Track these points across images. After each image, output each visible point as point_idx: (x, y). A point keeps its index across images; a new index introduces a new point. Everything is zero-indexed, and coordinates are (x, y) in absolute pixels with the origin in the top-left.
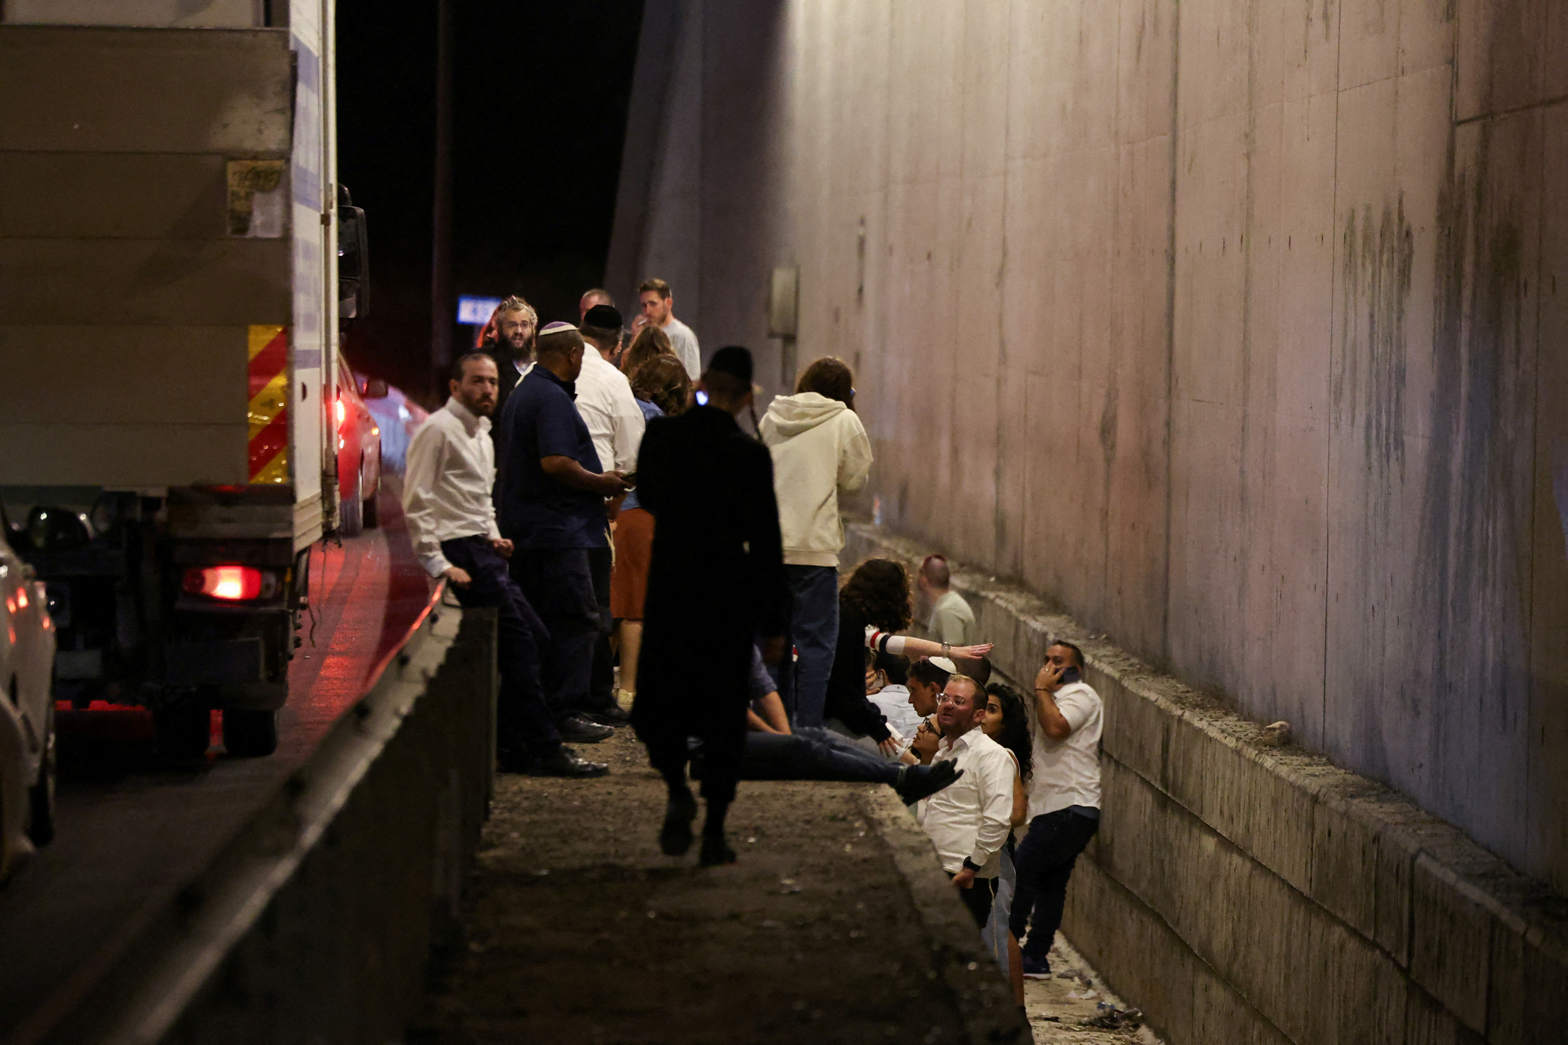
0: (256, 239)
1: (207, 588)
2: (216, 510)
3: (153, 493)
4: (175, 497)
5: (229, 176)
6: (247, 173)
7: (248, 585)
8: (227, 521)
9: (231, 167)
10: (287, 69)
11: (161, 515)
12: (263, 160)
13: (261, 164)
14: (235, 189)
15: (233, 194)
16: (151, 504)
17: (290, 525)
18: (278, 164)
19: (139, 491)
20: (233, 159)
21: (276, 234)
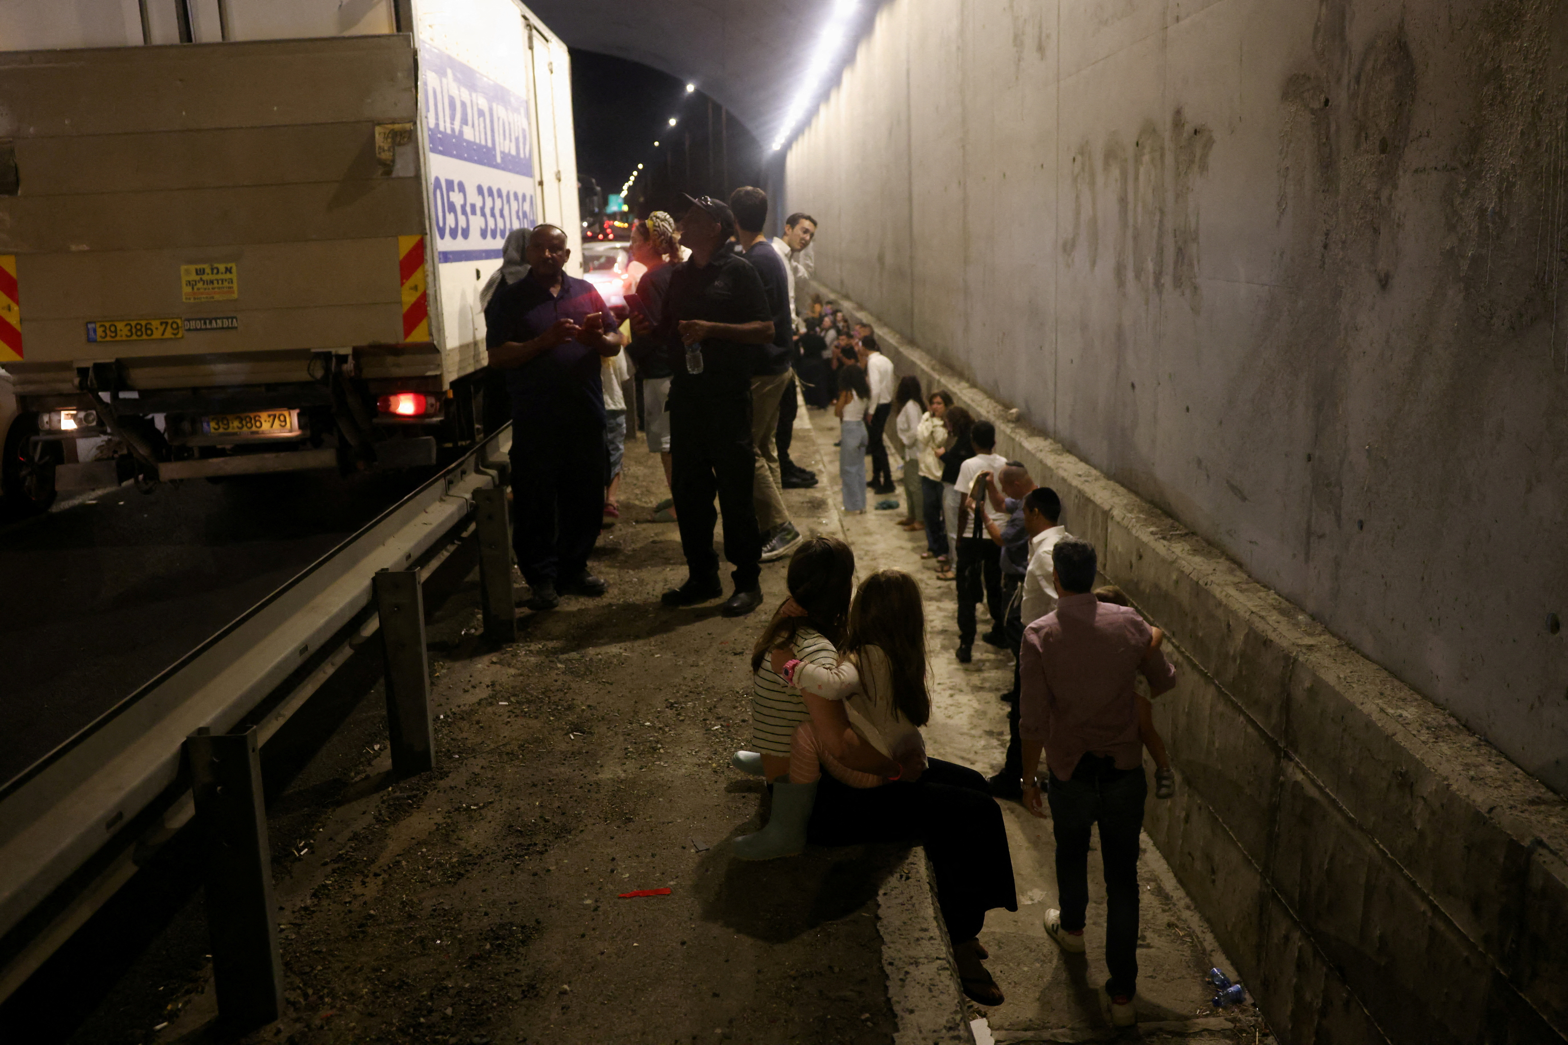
0: (399, 178)
1: (392, 408)
2: (390, 359)
3: (342, 351)
4: (358, 352)
5: (377, 136)
6: (389, 133)
7: (418, 404)
8: (398, 365)
9: (378, 129)
10: (411, 61)
11: (349, 366)
12: (399, 123)
13: (397, 127)
14: (382, 144)
15: (380, 147)
16: (343, 359)
17: (439, 366)
18: (408, 126)
19: (333, 351)
20: (379, 124)
21: (411, 173)
